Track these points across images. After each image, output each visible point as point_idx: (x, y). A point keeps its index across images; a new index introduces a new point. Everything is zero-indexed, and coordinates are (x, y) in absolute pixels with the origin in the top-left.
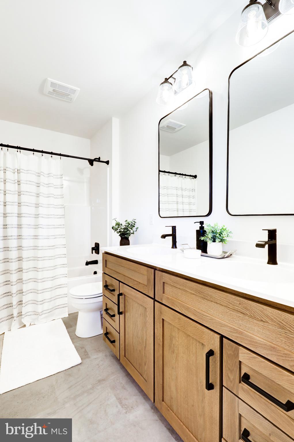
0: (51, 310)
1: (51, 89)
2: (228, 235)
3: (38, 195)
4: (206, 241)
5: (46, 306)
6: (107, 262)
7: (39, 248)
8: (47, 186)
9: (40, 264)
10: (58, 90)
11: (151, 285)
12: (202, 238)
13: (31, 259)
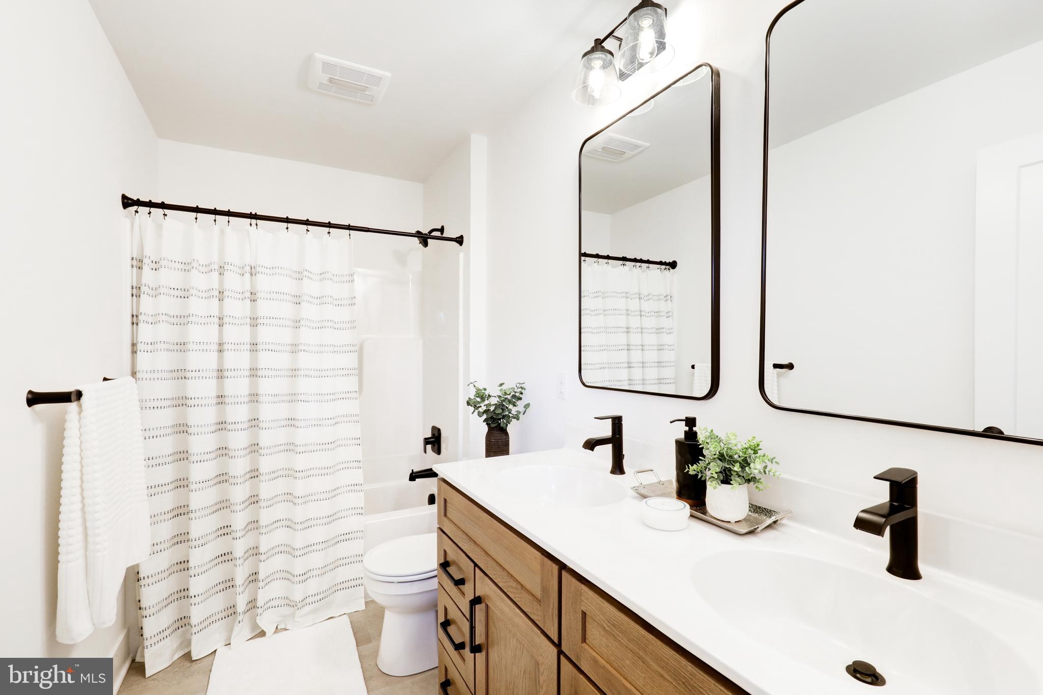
0: (325, 594)
1: (325, 78)
2: (766, 467)
3: (297, 324)
4: (703, 479)
5: (314, 586)
6: (448, 504)
7: (299, 449)
8: (318, 301)
9: (300, 487)
10: (339, 78)
11: (552, 606)
12: (692, 469)
13: (281, 473)
